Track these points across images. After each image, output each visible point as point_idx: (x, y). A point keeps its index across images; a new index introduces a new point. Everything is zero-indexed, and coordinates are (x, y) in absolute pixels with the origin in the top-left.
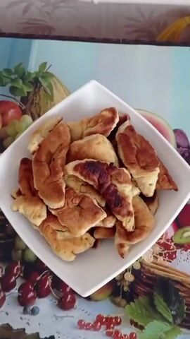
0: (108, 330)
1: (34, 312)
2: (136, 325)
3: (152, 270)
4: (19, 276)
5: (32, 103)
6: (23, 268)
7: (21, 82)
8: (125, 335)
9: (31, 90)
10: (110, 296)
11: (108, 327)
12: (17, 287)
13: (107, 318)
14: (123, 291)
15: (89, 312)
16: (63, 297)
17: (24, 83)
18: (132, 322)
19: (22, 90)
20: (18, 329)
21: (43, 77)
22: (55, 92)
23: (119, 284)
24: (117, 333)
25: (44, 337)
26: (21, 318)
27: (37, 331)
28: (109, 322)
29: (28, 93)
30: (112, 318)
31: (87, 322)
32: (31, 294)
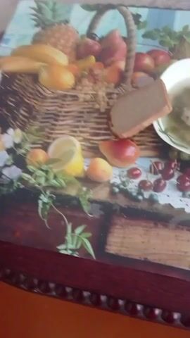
4: (177, 169)
5: (179, 51)
6: (179, 164)
9: (177, 43)
12: (176, 177)
17: (170, 38)
19: (169, 43)
20: (178, 208)
21: (186, 35)
26: (181, 200)
29: (175, 45)
32: (188, 184)
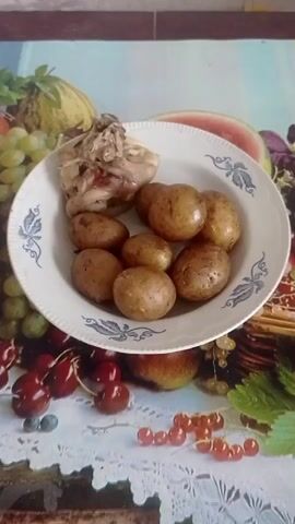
0: (201, 441)
1: (46, 425)
2: (253, 424)
3: (264, 327)
4: (14, 364)
5: (26, 112)
6: (21, 350)
7: (6, 88)
8: (235, 447)
9: (24, 96)
10: (194, 378)
11: (200, 435)
12: (10, 383)
13: (194, 420)
14: (218, 367)
15: (157, 413)
16: (104, 391)
17: (10, 89)
18: (246, 421)
19: (9, 98)
20: (13, 464)
21: (42, 82)
22: (62, 97)
23: (208, 356)
24: (219, 443)
25: (69, 472)
26: (21, 441)
27: (55, 462)
28: (199, 425)
29: (19, 101)
30: (203, 417)
31: (156, 430)
32: (40, 393)
